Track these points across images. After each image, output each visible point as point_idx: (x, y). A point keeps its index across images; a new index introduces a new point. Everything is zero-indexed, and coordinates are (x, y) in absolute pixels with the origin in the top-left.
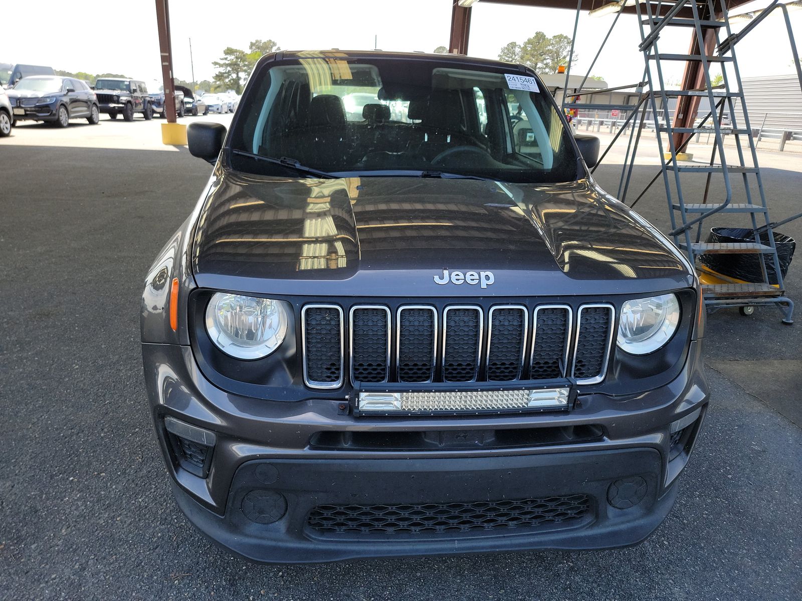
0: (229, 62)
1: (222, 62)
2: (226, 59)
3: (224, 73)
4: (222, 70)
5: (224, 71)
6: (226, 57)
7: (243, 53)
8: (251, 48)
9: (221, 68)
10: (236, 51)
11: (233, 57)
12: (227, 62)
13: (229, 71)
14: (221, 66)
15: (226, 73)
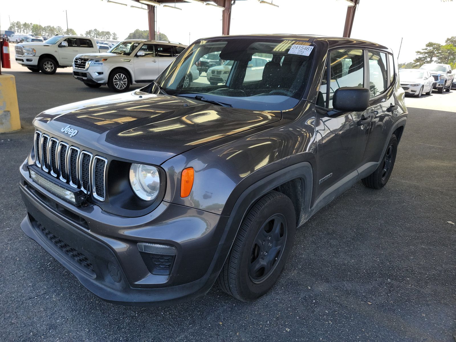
0: (427, 51)
1: (422, 51)
2: (426, 49)
3: (422, 58)
4: (421, 56)
5: (422, 57)
6: (427, 48)
7: (439, 45)
8: (447, 42)
9: (421, 55)
10: (435, 44)
11: (431, 48)
12: (426, 51)
13: (426, 57)
14: (421, 53)
15: (423, 58)
